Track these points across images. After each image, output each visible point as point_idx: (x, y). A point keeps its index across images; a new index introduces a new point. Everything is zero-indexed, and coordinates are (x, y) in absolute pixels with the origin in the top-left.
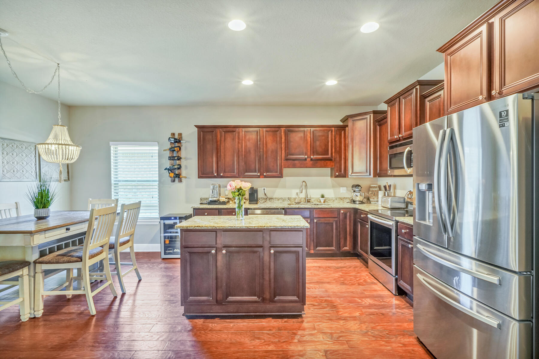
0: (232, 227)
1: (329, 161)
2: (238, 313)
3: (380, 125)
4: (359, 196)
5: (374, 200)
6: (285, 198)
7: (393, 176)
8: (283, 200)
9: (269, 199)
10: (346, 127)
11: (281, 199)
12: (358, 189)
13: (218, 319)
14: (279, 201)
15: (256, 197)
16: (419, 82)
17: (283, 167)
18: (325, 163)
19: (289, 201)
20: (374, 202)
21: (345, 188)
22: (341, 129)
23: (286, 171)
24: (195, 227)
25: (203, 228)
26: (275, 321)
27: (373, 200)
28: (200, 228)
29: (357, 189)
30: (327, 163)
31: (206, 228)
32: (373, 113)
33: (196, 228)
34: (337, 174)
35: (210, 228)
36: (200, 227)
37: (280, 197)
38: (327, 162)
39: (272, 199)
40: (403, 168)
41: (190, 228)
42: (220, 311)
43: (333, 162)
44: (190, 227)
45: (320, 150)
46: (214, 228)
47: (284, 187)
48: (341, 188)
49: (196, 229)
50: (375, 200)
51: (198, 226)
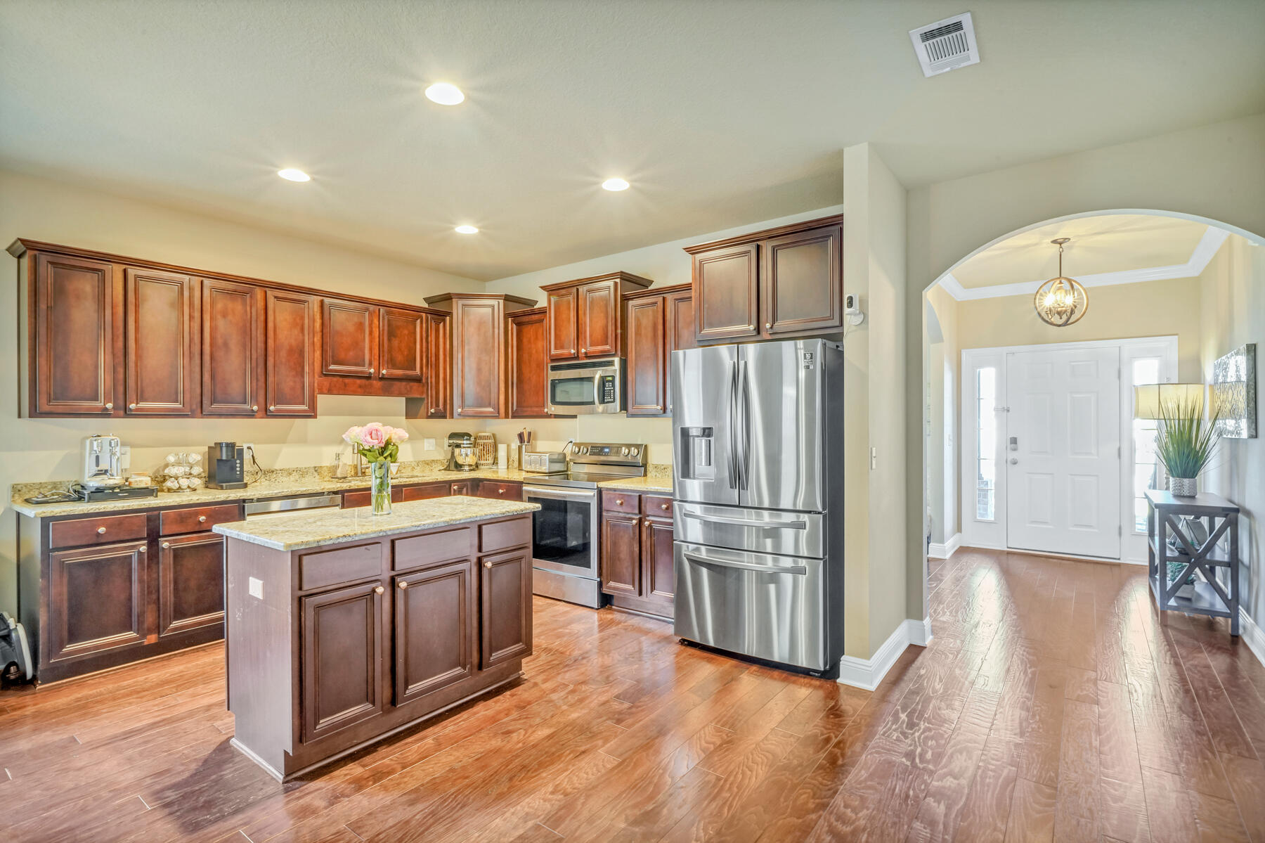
0: (418, 526)
1: (416, 384)
2: (413, 720)
3: (519, 324)
4: (470, 455)
5: (487, 462)
6: (305, 468)
7: (553, 416)
8: (302, 473)
9: (265, 474)
10: (446, 316)
11: (297, 470)
12: (468, 442)
13: (384, 747)
14: (292, 478)
15: (238, 469)
16: (624, 275)
17: (317, 391)
18: (408, 386)
19: (316, 474)
20: (487, 467)
21: (433, 441)
22: (439, 319)
23: (323, 400)
24: (338, 538)
25: (357, 539)
26: (496, 702)
27: (485, 462)
28: (350, 539)
29: (465, 442)
30: (411, 387)
31: (365, 537)
32: (504, 300)
33: (340, 540)
34: (433, 411)
35: (372, 536)
36: (349, 536)
37: (294, 466)
38: (412, 384)
39: (273, 472)
40: (593, 403)
41: (326, 544)
42: (377, 732)
43: (424, 386)
44: (325, 540)
45: (399, 358)
46: (381, 534)
47: (303, 440)
48: (426, 440)
49: (339, 543)
50: (489, 462)
51: (345, 536)
